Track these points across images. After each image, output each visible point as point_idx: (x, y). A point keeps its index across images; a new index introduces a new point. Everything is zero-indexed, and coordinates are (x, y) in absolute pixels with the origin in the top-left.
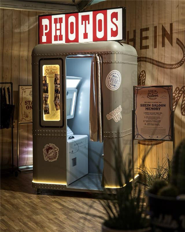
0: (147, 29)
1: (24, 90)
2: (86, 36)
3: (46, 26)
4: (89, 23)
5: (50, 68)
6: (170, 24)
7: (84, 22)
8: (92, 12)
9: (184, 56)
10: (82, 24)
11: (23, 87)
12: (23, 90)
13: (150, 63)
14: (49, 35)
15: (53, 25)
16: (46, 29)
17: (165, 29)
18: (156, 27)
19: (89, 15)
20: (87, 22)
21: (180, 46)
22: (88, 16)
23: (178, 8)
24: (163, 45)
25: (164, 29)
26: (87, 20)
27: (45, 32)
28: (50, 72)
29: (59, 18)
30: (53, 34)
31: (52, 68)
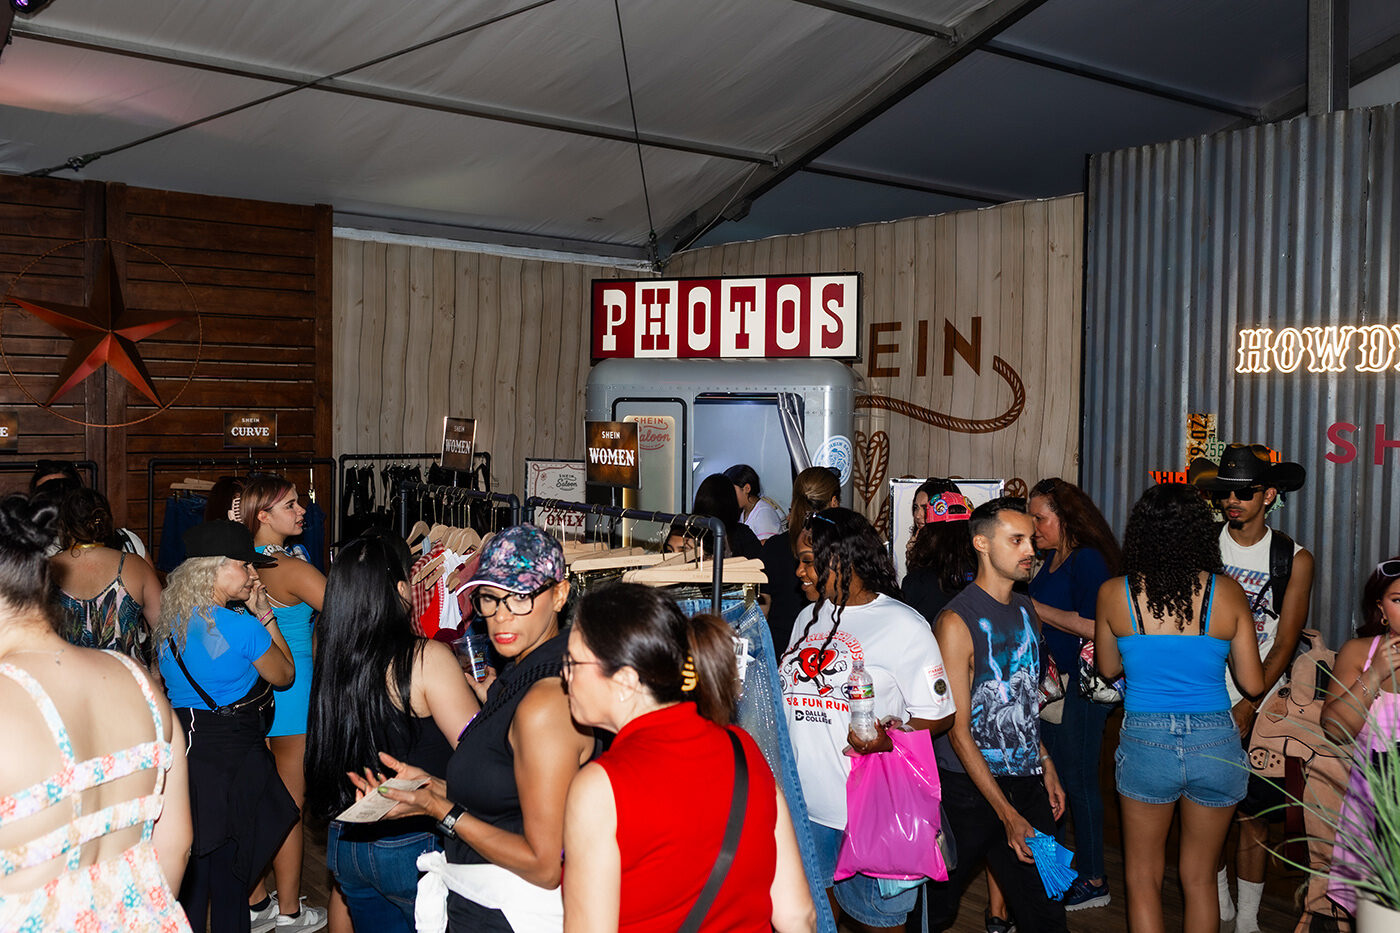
0: (894, 327)
1: (541, 473)
2: (742, 340)
3: (617, 310)
4: (753, 309)
5: (647, 424)
6: (973, 319)
7: (738, 305)
8: (764, 280)
9: (1016, 401)
10: (732, 309)
11: (539, 464)
12: (539, 471)
13: (903, 412)
14: (625, 334)
15: (640, 309)
16: (616, 317)
17: (955, 330)
18: (923, 325)
19: (754, 288)
20: (748, 305)
21: (1005, 376)
22: (752, 290)
23: (999, 278)
24: (949, 370)
25: (950, 331)
26: (748, 301)
27: (611, 324)
28: (646, 434)
29: (658, 290)
30: (640, 330)
31: (653, 424)
